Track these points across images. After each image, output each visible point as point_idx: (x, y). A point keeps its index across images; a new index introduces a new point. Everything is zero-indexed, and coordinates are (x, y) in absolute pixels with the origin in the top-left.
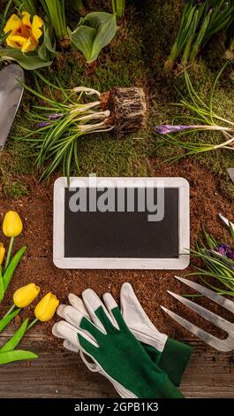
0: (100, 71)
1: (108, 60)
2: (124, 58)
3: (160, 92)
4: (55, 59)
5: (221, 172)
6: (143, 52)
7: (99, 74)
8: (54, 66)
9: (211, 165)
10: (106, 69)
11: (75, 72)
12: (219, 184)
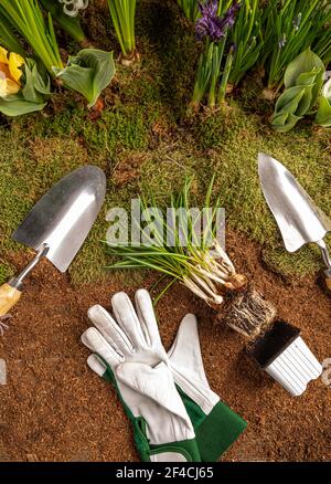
0: (107, 116)
1: (118, 102)
2: (137, 99)
3: (184, 140)
4: (49, 101)
5: (263, 240)
6: (162, 91)
7: (105, 119)
8: (49, 109)
9: (251, 231)
10: (115, 112)
11: (75, 116)
12: (261, 255)
